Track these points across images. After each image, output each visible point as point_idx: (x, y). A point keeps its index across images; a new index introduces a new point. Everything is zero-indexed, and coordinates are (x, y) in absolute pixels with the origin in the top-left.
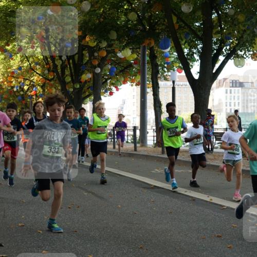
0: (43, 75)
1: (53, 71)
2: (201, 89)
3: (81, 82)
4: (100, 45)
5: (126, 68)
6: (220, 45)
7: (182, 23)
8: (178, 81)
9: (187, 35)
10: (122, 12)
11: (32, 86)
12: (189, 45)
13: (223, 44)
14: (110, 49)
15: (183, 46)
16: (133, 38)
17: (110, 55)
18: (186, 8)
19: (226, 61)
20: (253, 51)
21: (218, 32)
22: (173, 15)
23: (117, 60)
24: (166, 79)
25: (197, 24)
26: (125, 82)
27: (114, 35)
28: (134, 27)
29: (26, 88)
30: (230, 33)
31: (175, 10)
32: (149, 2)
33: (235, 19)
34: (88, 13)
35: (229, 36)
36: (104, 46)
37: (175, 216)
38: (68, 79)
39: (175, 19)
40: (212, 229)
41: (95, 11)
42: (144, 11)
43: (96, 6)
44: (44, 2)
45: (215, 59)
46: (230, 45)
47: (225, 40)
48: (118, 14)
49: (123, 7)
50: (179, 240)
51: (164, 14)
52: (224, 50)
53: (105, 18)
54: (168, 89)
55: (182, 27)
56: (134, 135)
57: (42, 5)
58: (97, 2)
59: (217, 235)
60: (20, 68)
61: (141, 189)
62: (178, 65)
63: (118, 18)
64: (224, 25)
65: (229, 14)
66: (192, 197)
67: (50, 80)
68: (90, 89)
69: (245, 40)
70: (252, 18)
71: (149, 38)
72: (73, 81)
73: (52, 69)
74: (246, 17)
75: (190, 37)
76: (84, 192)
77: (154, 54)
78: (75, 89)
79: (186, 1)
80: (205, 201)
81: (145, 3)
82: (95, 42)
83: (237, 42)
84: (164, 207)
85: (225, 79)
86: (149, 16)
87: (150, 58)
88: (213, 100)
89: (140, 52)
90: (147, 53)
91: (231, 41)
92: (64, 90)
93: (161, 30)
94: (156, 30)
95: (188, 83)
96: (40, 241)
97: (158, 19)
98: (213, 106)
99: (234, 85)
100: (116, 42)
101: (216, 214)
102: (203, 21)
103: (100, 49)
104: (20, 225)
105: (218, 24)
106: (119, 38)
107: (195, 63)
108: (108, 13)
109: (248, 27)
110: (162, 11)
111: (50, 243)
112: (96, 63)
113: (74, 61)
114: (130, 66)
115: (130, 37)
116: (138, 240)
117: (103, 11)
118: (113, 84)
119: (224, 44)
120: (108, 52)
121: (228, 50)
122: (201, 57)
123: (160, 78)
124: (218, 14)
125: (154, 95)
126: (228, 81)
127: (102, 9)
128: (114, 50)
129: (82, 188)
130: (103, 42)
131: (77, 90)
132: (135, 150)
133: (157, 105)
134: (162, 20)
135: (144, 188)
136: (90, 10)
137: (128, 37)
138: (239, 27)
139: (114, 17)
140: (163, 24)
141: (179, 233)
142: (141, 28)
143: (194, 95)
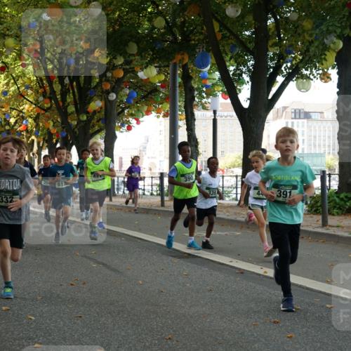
0: (36, 103)
1: (50, 99)
2: (251, 121)
3: (88, 113)
4: (115, 61)
5: (150, 93)
6: (279, 61)
7: (226, 32)
8: (221, 111)
9: (233, 48)
10: (145, 16)
11: (21, 118)
12: (236, 62)
13: (281, 61)
14: (128, 67)
15: (228, 64)
16: (159, 52)
17: (128, 75)
18: (232, 11)
19: (286, 83)
20: (323, 70)
21: (275, 45)
22: (214, 21)
23: (137, 82)
24: (205, 108)
25: (247, 33)
26: (148, 113)
27: (133, 48)
28: (161, 38)
29: (12, 121)
30: (291, 46)
31: (217, 13)
32: (181, 2)
33: (298, 26)
35: (291, 49)
36: (120, 63)
37: (217, 295)
38: (71, 109)
39: (216, 27)
40: (267, 312)
41: (107, 15)
42: (175, 15)
43: (109, 9)
44: (38, 2)
45: (272, 81)
46: (291, 62)
47: (285, 55)
48: (139, 19)
49: (146, 10)
51: (202, 18)
52: (283, 69)
53: (121, 25)
54: (208, 121)
55: (226, 37)
56: (161, 185)
57: (36, 6)
58: (110, 4)
59: (273, 320)
60: (4, 93)
61: (171, 258)
62: (221, 88)
63: (140, 25)
64: (284, 34)
65: (290, 18)
66: (239, 269)
67: (46, 110)
68: (100, 122)
69: (312, 54)
70: (322, 24)
71: (182, 52)
72: (78, 112)
73: (48, 95)
74: (314, 23)
75: (238, 50)
76: (92, 263)
77: (188, 73)
78: (79, 122)
79: (232, 2)
80: (257, 274)
81: (176, 4)
83: (301, 58)
84: (201, 283)
85: (285, 108)
86: (181, 22)
87: (182, 79)
88: (269, 136)
89: (169, 72)
90: (179, 72)
91: (293, 56)
92: (65, 123)
93: (197, 40)
94: (191, 40)
95: (234, 114)
96: (31, 330)
97: (194, 26)
98: (269, 144)
99: (297, 116)
100: (137, 57)
101: (273, 292)
102: (255, 28)
103: (115, 67)
104: (4, 308)
105: (276, 33)
106: (141, 52)
107: (244, 86)
108: (125, 17)
109: (315, 37)
110: (199, 15)
111: (45, 333)
112: (108, 86)
113: (78, 84)
114: (155, 90)
115: (155, 51)
116: (165, 328)
117: (119, 15)
118: (132, 115)
119: (284, 60)
120: (126, 71)
121: (289, 69)
122: (252, 79)
123: (197, 105)
124: (276, 19)
125: (187, 129)
126: (289, 110)
127: (118, 13)
128: (133, 68)
129: (90, 258)
130: (118, 57)
131: (82, 124)
132: (163, 204)
133: (192, 143)
134: (199, 28)
135: (175, 257)
137: (153, 51)
138: (304, 37)
139: (134, 24)
140: (202, 33)
141: (222, 318)
142: (171, 38)
143: (243, 130)
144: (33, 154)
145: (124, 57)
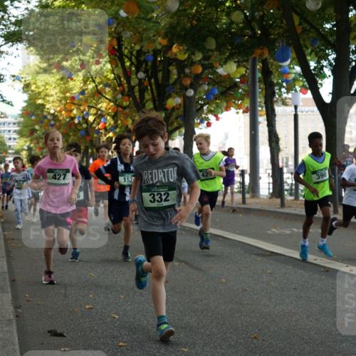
0: (114, 100)
1: (129, 96)
2: (334, 116)
3: (166, 109)
4: (193, 57)
7: (306, 25)
8: (302, 106)
9: (313, 42)
10: (223, 11)
11: (100, 116)
12: (316, 56)
14: (206, 62)
15: (308, 58)
16: (238, 47)
17: (206, 71)
18: (312, 4)
22: (293, 14)
23: (216, 78)
24: (285, 104)
26: (227, 109)
27: (211, 43)
28: (239, 32)
29: (91, 118)
31: (297, 6)
34: (176, 13)
36: (199, 59)
37: (302, 294)
38: (150, 106)
39: (296, 19)
41: (185, 10)
42: (253, 9)
43: (186, 4)
48: (217, 14)
49: (225, 5)
50: (309, 327)
51: (282, 12)
53: (199, 20)
54: (288, 117)
55: (306, 31)
56: (242, 182)
57: (113, 3)
60: (82, 93)
61: (253, 256)
62: (302, 84)
63: (218, 20)
66: (324, 267)
68: (179, 119)
71: (261, 47)
72: (156, 108)
73: (126, 92)
75: (319, 44)
77: (268, 68)
82: (185, 53)
84: (286, 281)
86: (260, 16)
87: (262, 74)
89: (249, 67)
90: (258, 67)
93: (277, 35)
94: (270, 35)
95: (316, 109)
96: (115, 329)
97: (274, 20)
100: (216, 53)
102: (336, 21)
103: (193, 63)
104: (87, 307)
106: (220, 48)
107: (326, 79)
108: (203, 12)
110: (278, 8)
111: (129, 332)
112: (188, 82)
113: (156, 81)
114: (235, 86)
115: (234, 46)
116: (251, 327)
117: (196, 10)
118: (210, 111)
120: (204, 67)
122: (334, 72)
123: (276, 101)
125: (268, 126)
127: (195, 8)
130: (197, 53)
132: (244, 202)
133: (274, 139)
134: (278, 21)
135: (258, 255)
136: (178, 10)
137: (231, 46)
139: (211, 19)
140: (280, 27)
141: (308, 317)
142: (250, 33)
143: (325, 125)
144: (112, 152)
145: (203, 53)
